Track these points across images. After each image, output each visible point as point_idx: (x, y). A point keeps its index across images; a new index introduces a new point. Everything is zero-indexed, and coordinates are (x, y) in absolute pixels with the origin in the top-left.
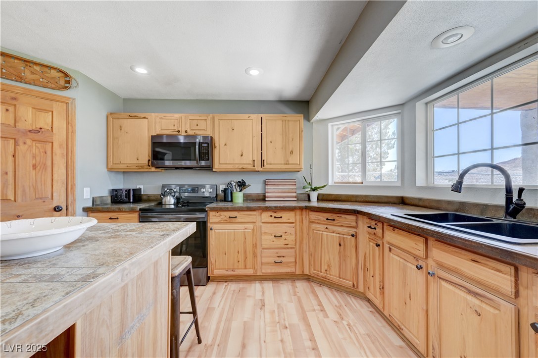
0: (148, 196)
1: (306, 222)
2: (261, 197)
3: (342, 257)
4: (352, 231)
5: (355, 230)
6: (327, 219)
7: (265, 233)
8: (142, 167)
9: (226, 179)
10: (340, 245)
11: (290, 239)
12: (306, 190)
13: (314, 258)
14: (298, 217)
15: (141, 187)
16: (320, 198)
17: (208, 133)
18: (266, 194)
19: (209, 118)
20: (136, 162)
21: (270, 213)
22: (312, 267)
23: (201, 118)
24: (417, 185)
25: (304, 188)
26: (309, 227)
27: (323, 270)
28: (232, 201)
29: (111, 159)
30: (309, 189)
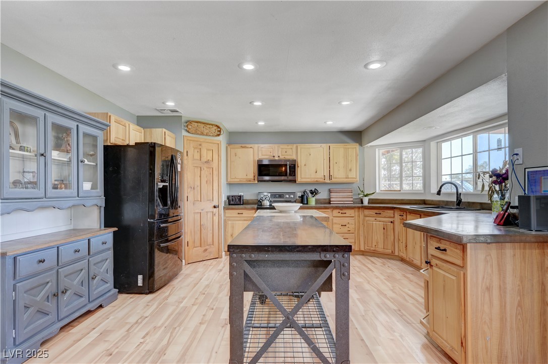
0: (248, 201)
1: (362, 217)
2: (327, 201)
3: (386, 236)
4: (391, 220)
5: (393, 219)
6: (376, 213)
7: (335, 223)
8: (250, 181)
9: (303, 189)
10: (384, 229)
11: (352, 227)
12: (360, 196)
13: (368, 239)
14: (357, 213)
15: (242, 194)
16: (370, 202)
17: (293, 157)
18: (331, 199)
19: (294, 147)
20: (245, 177)
21: (338, 211)
22: (366, 245)
23: (289, 147)
24: (432, 192)
25: (359, 194)
26: (364, 220)
27: (373, 246)
28: (307, 204)
29: (229, 175)
30: (362, 196)
